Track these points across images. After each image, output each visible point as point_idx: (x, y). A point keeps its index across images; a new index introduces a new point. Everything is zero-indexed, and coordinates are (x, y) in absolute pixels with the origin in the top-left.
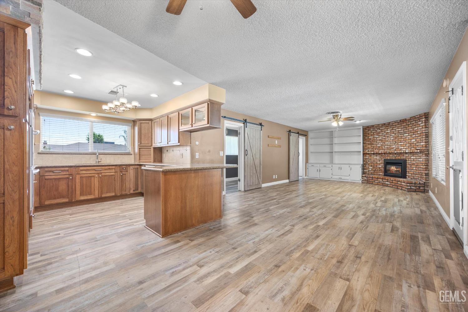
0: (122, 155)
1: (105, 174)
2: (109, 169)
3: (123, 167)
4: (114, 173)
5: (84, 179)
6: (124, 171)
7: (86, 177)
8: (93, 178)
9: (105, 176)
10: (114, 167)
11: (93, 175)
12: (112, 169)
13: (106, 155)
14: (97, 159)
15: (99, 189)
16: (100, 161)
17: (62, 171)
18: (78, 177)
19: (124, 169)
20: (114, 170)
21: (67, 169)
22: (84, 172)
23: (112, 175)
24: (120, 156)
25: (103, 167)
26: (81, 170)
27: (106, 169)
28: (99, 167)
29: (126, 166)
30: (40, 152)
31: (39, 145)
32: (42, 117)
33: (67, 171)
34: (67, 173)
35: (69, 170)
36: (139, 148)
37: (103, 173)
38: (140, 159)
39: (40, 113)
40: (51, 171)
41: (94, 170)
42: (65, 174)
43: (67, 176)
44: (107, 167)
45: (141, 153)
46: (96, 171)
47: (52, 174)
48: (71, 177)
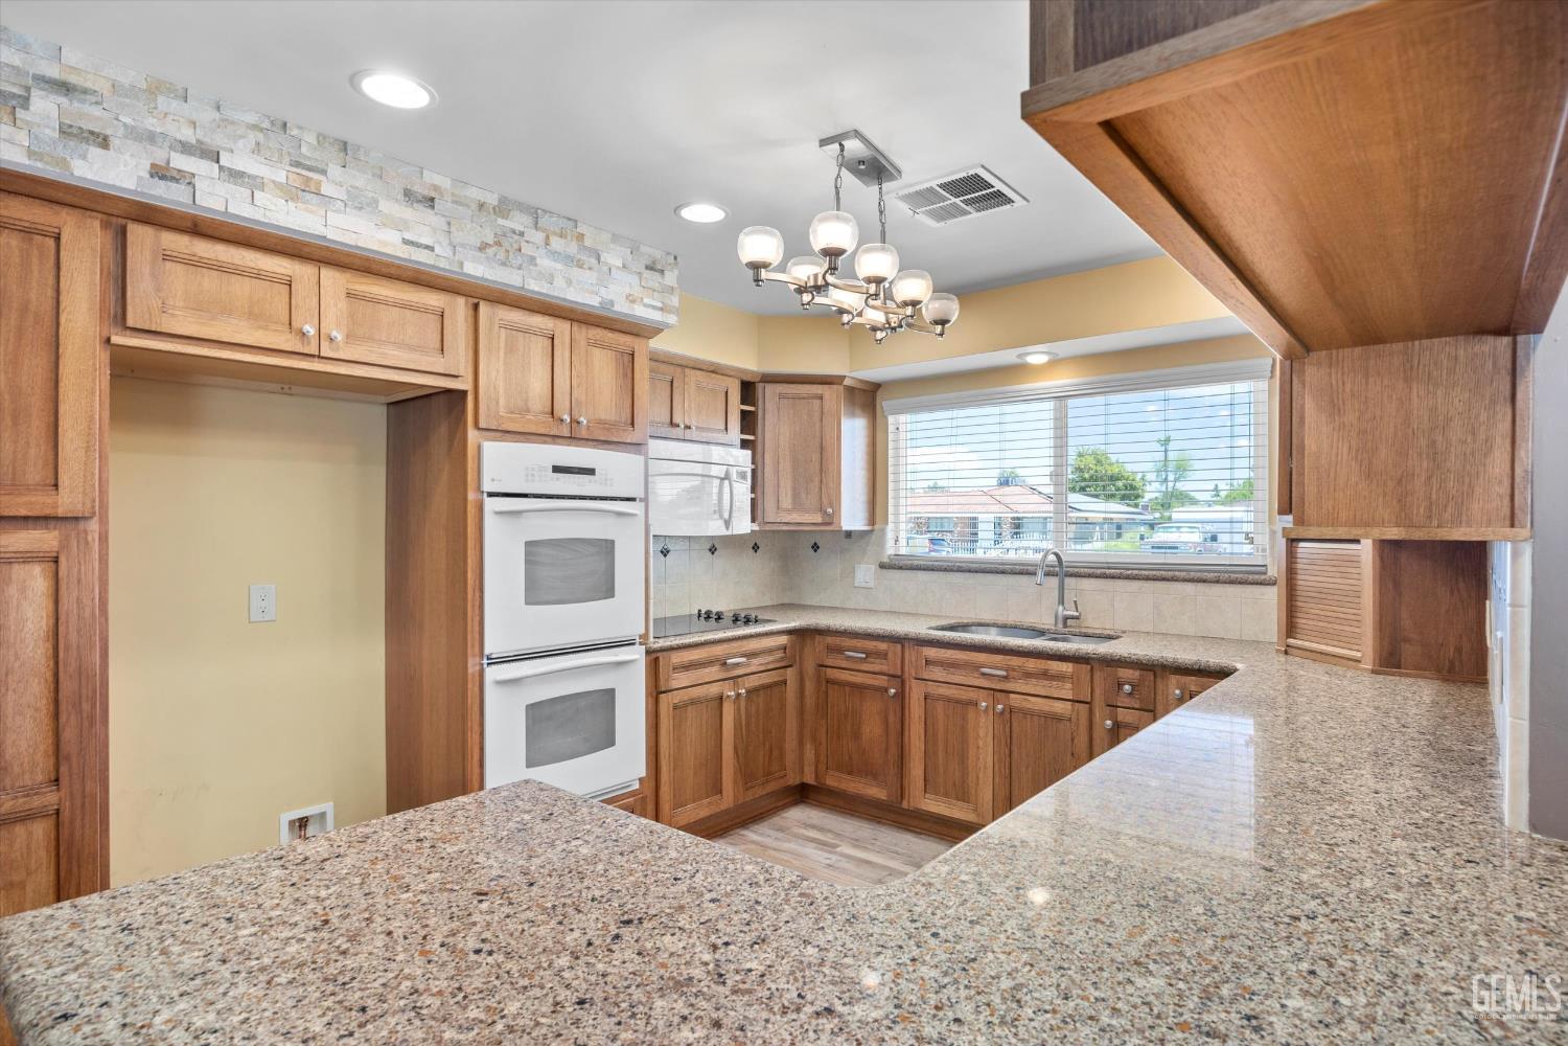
0: (1202, 587)
1: (1026, 705)
2: (1045, 675)
3: (1125, 673)
4: (1068, 705)
5: (940, 707)
6: (1127, 702)
7: (948, 700)
8: (971, 715)
9: (1027, 713)
10: (1066, 668)
11: (972, 695)
12: (1059, 677)
13: (1111, 583)
14: (1061, 601)
15: (997, 780)
17: (869, 654)
18: (916, 693)
19: (1127, 688)
20: (1069, 686)
21: (883, 646)
22: (938, 673)
23: (1057, 718)
24: (1190, 588)
25: (1016, 661)
26: (928, 662)
27: (1028, 675)
28: (999, 658)
29: (1137, 673)
30: (886, 560)
31: (883, 531)
32: (891, 419)
33: (884, 655)
34: (884, 668)
35: (890, 655)
36: (1292, 542)
37: (1012, 695)
38: (1291, 628)
39: (885, 403)
40: (839, 650)
41: (976, 667)
42: (876, 668)
43: (881, 681)
44: (1032, 664)
45: (1304, 580)
46: (984, 674)
47: (844, 664)
48: (893, 691)
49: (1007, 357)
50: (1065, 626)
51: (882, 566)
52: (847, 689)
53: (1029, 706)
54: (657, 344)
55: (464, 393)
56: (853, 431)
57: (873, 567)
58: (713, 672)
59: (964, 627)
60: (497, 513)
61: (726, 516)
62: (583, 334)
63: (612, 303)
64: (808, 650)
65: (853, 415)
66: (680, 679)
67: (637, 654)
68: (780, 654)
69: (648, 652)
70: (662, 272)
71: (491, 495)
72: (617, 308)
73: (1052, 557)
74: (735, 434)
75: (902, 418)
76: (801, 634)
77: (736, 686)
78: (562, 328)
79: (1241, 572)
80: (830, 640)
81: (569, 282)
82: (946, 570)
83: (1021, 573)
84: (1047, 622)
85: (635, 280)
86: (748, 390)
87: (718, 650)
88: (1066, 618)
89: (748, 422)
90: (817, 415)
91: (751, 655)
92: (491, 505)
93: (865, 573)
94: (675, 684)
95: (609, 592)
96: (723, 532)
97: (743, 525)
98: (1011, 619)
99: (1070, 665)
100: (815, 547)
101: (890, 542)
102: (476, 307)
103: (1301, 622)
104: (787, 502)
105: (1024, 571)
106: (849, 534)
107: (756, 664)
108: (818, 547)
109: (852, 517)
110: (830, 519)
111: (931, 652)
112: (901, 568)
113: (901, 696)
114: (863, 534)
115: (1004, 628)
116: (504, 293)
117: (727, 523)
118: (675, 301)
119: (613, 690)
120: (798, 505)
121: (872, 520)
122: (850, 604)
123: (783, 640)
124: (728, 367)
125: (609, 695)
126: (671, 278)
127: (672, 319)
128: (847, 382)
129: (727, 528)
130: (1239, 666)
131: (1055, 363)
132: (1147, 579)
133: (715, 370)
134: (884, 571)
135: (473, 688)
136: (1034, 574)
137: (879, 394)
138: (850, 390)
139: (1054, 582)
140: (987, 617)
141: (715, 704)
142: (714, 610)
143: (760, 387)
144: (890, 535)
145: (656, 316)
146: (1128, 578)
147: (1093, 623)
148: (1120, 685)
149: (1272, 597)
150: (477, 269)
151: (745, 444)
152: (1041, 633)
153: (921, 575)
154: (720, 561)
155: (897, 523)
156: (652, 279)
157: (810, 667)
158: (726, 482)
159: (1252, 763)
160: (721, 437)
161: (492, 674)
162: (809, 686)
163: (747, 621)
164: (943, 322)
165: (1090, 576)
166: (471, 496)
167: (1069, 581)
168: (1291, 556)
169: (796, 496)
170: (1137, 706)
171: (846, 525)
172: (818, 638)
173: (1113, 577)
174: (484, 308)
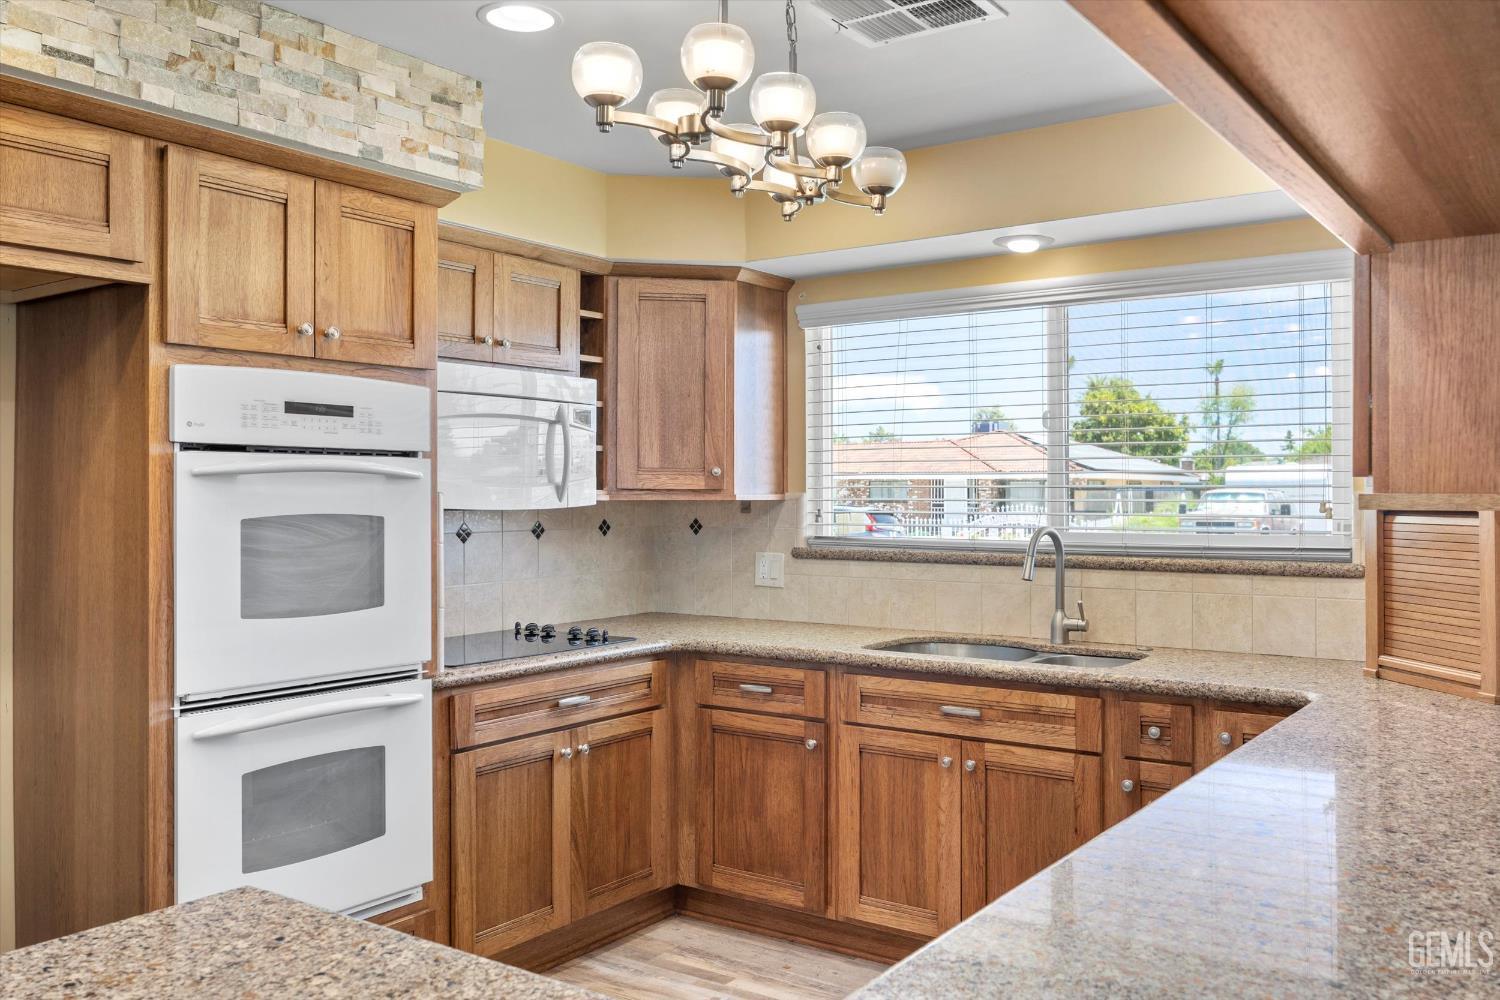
0: (1259, 581)
1: (1008, 759)
2: (1036, 714)
3: (1150, 709)
4: (1070, 758)
5: (882, 764)
6: (1154, 751)
7: (893, 754)
8: (928, 776)
9: (1011, 772)
10: (1067, 702)
11: (929, 745)
12: (1057, 717)
13: (1130, 576)
14: (1060, 604)
15: (967, 872)
16: (1077, 629)
17: (776, 687)
18: (847, 743)
19: (1154, 731)
20: (1071, 729)
21: (797, 675)
22: (879, 715)
23: (1054, 778)
24: (1242, 583)
25: (994, 694)
26: (865, 698)
27: (1011, 715)
28: (968, 691)
29: (1168, 709)
30: (802, 545)
31: (798, 501)
32: (809, 333)
33: (798, 689)
34: (799, 708)
35: (808, 688)
36: (1386, 515)
37: (988, 746)
38: (1384, 640)
39: (800, 309)
40: (732, 682)
41: (936, 704)
42: (788, 708)
43: (795, 728)
44: (1017, 699)
45: (1400, 570)
46: (947, 715)
47: (739, 703)
48: (812, 742)
49: (980, 242)
50: (1066, 641)
51: (797, 554)
52: (744, 741)
53: (1014, 760)
54: (449, 215)
55: (144, 287)
56: (753, 348)
57: (784, 556)
58: (539, 718)
59: (918, 645)
60: (196, 476)
61: (559, 479)
62: (334, 198)
63: (379, 151)
64: (684, 683)
65: (751, 326)
66: (486, 731)
67: (419, 692)
68: (642, 690)
69: (437, 689)
70: (457, 105)
71: (187, 447)
72: (387, 159)
73: (1046, 540)
74: (572, 355)
75: (826, 331)
76: (674, 659)
77: (573, 740)
78: (300, 189)
79: (1315, 560)
80: (717, 667)
81: (312, 118)
82: (891, 560)
83: (1001, 563)
84: (1039, 635)
85: (415, 116)
86: (592, 287)
87: (547, 685)
88: (1067, 630)
89: (592, 335)
90: (697, 327)
91: (595, 692)
92: (185, 462)
93: (772, 565)
94: (478, 738)
95: (375, 597)
96: (555, 504)
97: (585, 493)
98: (987, 632)
99: (1072, 699)
100: (696, 526)
101: (808, 519)
102: (162, 154)
103: (1398, 631)
104: (651, 459)
105: (1005, 559)
106: (746, 506)
107: (605, 705)
108: (700, 527)
109: (751, 481)
110: (719, 484)
111: (869, 683)
112: (824, 557)
113: (825, 749)
114: (767, 507)
115: (978, 645)
116: (207, 132)
117: (560, 490)
118: (478, 150)
119: (381, 750)
120: (667, 463)
121: (781, 486)
122: (748, 613)
123: (646, 667)
124: (560, 252)
125: (375, 757)
126: (471, 115)
127: (473, 178)
128: (742, 277)
129: (560, 500)
130: (1311, 696)
131: (1050, 252)
132: (1183, 570)
133: (541, 256)
134: (800, 561)
135: (156, 749)
136: (1020, 564)
137: (791, 294)
138: (748, 289)
139: (1049, 576)
140: (952, 629)
141: (541, 767)
142: (541, 624)
143: (610, 282)
144: (808, 507)
145: (449, 173)
146: (1155, 569)
147: (1106, 636)
148: (1143, 728)
149: (1357, 596)
150: (161, 94)
151: (586, 370)
152: (1030, 652)
153: (855, 569)
154: (548, 550)
155: (818, 489)
156: (441, 115)
157: (687, 710)
158: (558, 428)
159: (1332, 838)
160: (549, 358)
161: (189, 726)
162: (687, 739)
163: (591, 639)
164: (883, 190)
165: (1101, 567)
166: (155, 449)
167: (1071, 575)
168: (1384, 535)
169: (665, 450)
170: (1168, 758)
171: (741, 494)
172: (699, 664)
173: (1134, 568)
174: (175, 156)
